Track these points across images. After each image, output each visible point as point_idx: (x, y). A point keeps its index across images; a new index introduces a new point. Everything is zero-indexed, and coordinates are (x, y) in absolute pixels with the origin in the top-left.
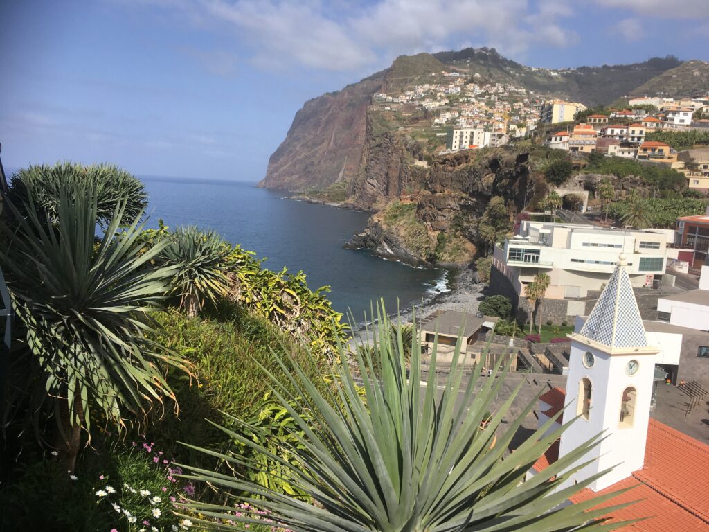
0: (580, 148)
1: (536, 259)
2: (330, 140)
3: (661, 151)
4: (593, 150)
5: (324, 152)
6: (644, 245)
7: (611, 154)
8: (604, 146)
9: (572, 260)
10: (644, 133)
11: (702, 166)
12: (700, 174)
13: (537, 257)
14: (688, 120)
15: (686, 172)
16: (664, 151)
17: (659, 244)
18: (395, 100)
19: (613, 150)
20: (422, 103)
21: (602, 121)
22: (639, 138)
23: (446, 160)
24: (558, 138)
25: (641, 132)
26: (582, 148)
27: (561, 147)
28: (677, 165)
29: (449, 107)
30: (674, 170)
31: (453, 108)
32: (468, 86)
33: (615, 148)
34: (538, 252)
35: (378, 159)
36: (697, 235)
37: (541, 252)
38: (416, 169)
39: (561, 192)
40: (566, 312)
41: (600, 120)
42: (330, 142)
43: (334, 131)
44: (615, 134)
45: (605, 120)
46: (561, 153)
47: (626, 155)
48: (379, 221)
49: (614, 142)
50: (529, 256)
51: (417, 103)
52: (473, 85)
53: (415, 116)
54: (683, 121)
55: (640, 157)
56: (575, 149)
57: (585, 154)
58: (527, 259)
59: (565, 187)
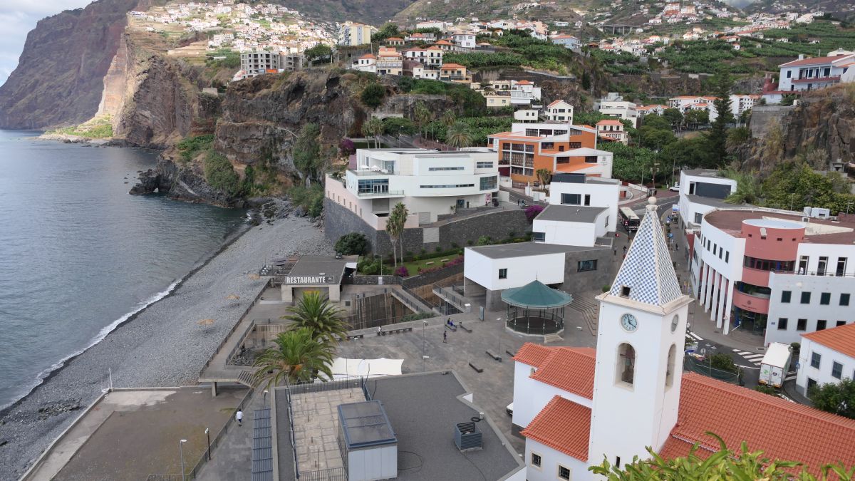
0: (387, 71)
1: (386, 189)
2: (80, 67)
3: (459, 72)
4: (400, 72)
5: (74, 81)
6: (480, 165)
7: (417, 76)
8: (408, 68)
9: (422, 187)
10: (441, 55)
11: (494, 86)
12: (494, 93)
13: (387, 187)
14: (473, 44)
15: (483, 92)
16: (462, 73)
17: (492, 163)
18: (158, 19)
19: (418, 72)
20: (191, 23)
21: (399, 43)
22: (438, 61)
23: (244, 86)
24: (365, 61)
25: (439, 55)
26: (389, 71)
27: (369, 70)
28: (475, 86)
29: (222, 28)
30: (473, 90)
31: (227, 29)
32: (238, 5)
33: (420, 70)
34: (386, 181)
35: (148, 87)
36: (511, 151)
37: (390, 181)
38: (206, 96)
39: (379, 115)
40: (422, 239)
41: (397, 43)
42: (79, 69)
43: (83, 55)
44: (416, 56)
45: (401, 43)
46: (370, 76)
47: (430, 77)
48: (172, 158)
49: (416, 65)
50: (379, 187)
51: (184, 23)
52: (243, 4)
53: (185, 38)
54: (468, 44)
55: (442, 78)
56: (383, 72)
57: (394, 76)
58: (377, 190)
59: (381, 111)
